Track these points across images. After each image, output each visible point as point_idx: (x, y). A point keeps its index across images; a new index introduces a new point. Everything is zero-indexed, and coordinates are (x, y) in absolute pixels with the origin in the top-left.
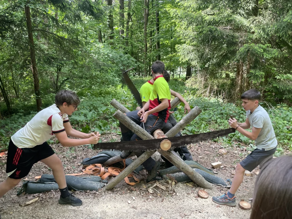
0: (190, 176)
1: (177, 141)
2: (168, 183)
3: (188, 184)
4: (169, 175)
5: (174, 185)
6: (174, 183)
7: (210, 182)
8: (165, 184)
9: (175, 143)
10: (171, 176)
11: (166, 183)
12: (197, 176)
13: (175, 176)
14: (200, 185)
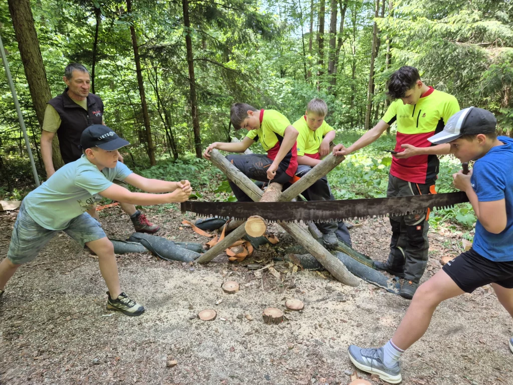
0: (320, 261)
1: (339, 210)
2: (287, 266)
3: (319, 273)
4: (293, 256)
5: (296, 271)
6: (296, 268)
7: (355, 275)
8: (283, 267)
9: (334, 212)
10: (295, 258)
11: (285, 266)
12: (333, 262)
14: (337, 278)
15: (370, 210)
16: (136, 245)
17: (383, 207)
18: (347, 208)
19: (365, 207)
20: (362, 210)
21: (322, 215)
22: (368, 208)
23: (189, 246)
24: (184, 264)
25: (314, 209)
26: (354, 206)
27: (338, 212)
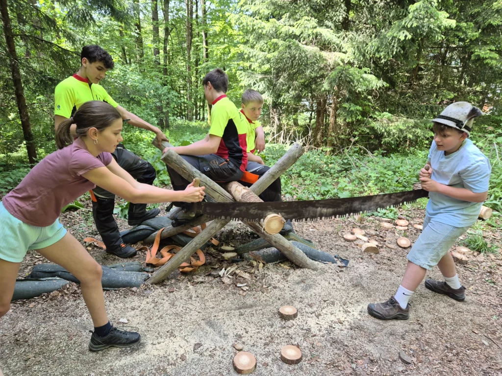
0: (286, 252)
2: (252, 266)
3: (282, 265)
4: (252, 253)
5: (262, 268)
6: (261, 265)
7: (313, 259)
9: (336, 210)
10: (256, 255)
11: (249, 265)
12: (297, 252)
13: (262, 254)
14: (300, 266)
15: (363, 207)
16: (55, 281)
17: (372, 203)
18: (347, 205)
19: (360, 204)
20: (357, 207)
21: (326, 213)
22: (362, 205)
23: (127, 267)
24: (134, 289)
25: (321, 207)
26: (352, 203)
27: (339, 209)
